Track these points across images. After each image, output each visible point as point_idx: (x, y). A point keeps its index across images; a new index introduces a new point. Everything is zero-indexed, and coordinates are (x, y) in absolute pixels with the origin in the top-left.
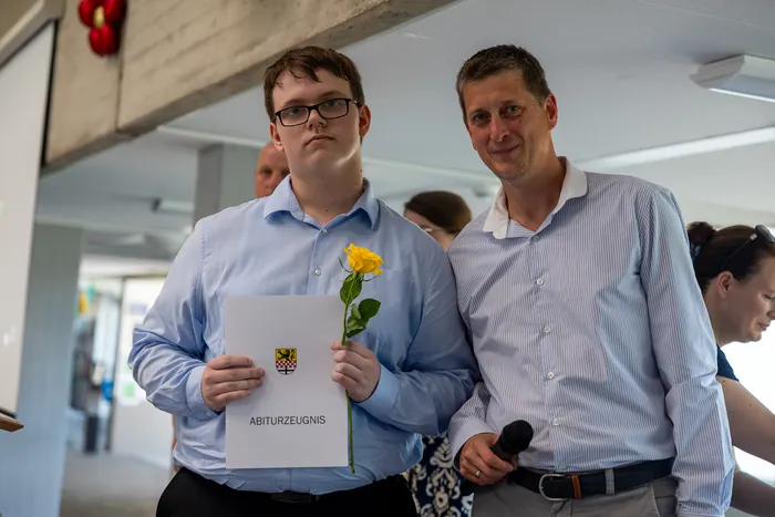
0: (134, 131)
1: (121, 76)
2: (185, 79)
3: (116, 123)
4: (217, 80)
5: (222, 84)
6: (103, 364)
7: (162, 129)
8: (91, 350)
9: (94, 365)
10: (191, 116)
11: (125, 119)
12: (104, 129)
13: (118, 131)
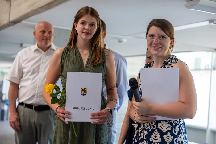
0: (15, 22)
1: (10, 6)
2: (31, 6)
3: (9, 20)
4: (40, 6)
5: (42, 7)
6: (5, 94)
7: (23, 22)
8: (2, 90)
9: (3, 94)
10: (32, 18)
11: (12, 19)
12: (5, 22)
13: (10, 22)
